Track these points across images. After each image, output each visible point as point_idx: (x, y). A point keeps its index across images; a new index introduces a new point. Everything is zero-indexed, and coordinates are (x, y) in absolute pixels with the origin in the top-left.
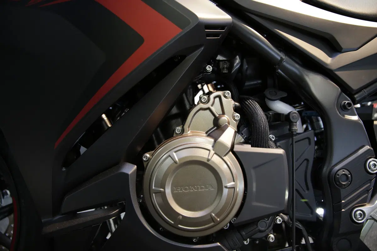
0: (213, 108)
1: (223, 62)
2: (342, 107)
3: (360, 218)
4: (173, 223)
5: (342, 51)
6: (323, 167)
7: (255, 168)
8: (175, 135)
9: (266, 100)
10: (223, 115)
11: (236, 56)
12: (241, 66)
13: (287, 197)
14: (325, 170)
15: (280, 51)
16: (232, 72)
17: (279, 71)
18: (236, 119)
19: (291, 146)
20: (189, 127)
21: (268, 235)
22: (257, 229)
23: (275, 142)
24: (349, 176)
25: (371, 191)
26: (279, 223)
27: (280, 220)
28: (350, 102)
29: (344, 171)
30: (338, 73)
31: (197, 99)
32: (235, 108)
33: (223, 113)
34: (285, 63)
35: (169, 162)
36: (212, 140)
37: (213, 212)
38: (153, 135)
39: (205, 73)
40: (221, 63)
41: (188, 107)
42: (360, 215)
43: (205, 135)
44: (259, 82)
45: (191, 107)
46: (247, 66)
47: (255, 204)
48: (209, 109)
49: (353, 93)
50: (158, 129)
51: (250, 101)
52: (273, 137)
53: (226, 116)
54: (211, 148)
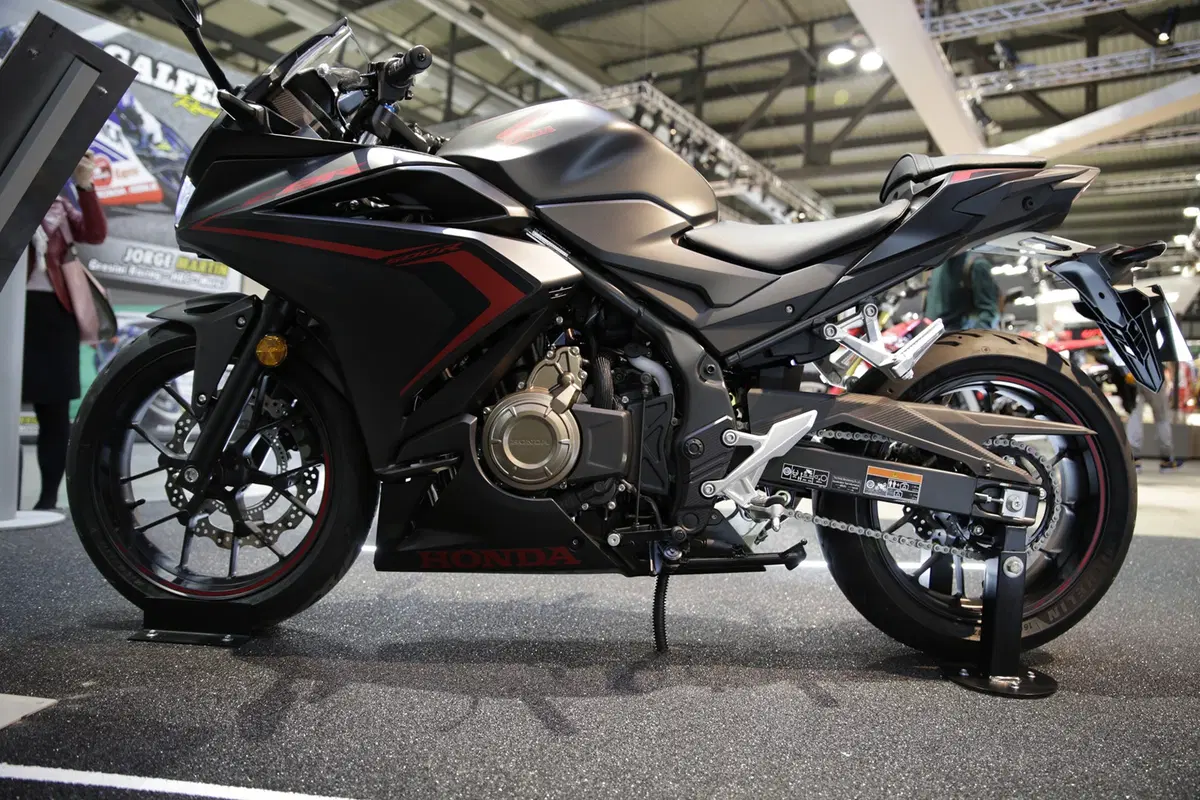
0: (558, 365)
2: (704, 370)
3: (709, 493)
4: (508, 473)
5: (714, 307)
7: (592, 427)
8: (517, 390)
10: (568, 373)
13: (625, 460)
14: (678, 441)
15: (639, 303)
17: (637, 324)
18: (582, 377)
20: (532, 383)
21: (608, 501)
22: (594, 491)
23: (627, 404)
24: (701, 446)
25: (725, 468)
26: (621, 490)
27: (622, 488)
29: (695, 441)
30: (704, 332)
32: (583, 365)
33: (569, 371)
34: (642, 317)
35: (508, 415)
36: (551, 398)
37: (546, 466)
38: (496, 389)
39: (555, 324)
42: (709, 489)
43: (547, 392)
47: (593, 463)
48: (554, 365)
49: (722, 356)
50: (502, 382)
51: (600, 358)
52: (625, 399)
53: (571, 373)
54: (548, 405)
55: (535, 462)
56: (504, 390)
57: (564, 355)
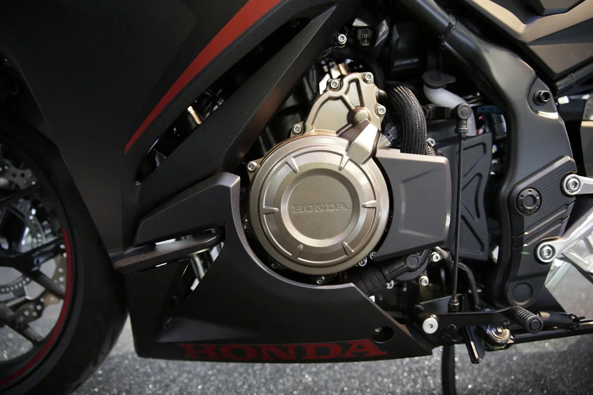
0: (347, 98)
1: (363, 30)
2: (535, 98)
3: (547, 257)
4: (291, 255)
5: (544, 13)
6: (502, 186)
7: (404, 181)
8: (292, 135)
9: (425, 87)
10: (361, 108)
11: (382, 21)
12: (390, 35)
13: (448, 223)
15: (448, 13)
16: (375, 44)
17: (446, 43)
18: (380, 113)
19: (458, 154)
20: (313, 124)
21: (420, 276)
22: (405, 266)
23: (435, 148)
24: (538, 198)
25: (566, 221)
26: (436, 260)
27: (437, 258)
28: (548, 91)
29: (530, 191)
30: (533, 48)
31: (323, 85)
32: (379, 97)
33: (362, 105)
34: (454, 32)
35: (284, 172)
36: (346, 142)
37: (345, 240)
38: (260, 138)
39: (336, 45)
40: (360, 31)
41: (310, 96)
42: (549, 252)
43: (336, 135)
44: (416, 60)
45: (315, 96)
46: (398, 36)
47: (404, 231)
48: (341, 98)
49: (554, 79)
50: (267, 129)
51: (400, 88)
52: (432, 142)
53: (365, 108)
54: (344, 152)
55: (330, 236)
56: (272, 138)
57: (354, 85)
